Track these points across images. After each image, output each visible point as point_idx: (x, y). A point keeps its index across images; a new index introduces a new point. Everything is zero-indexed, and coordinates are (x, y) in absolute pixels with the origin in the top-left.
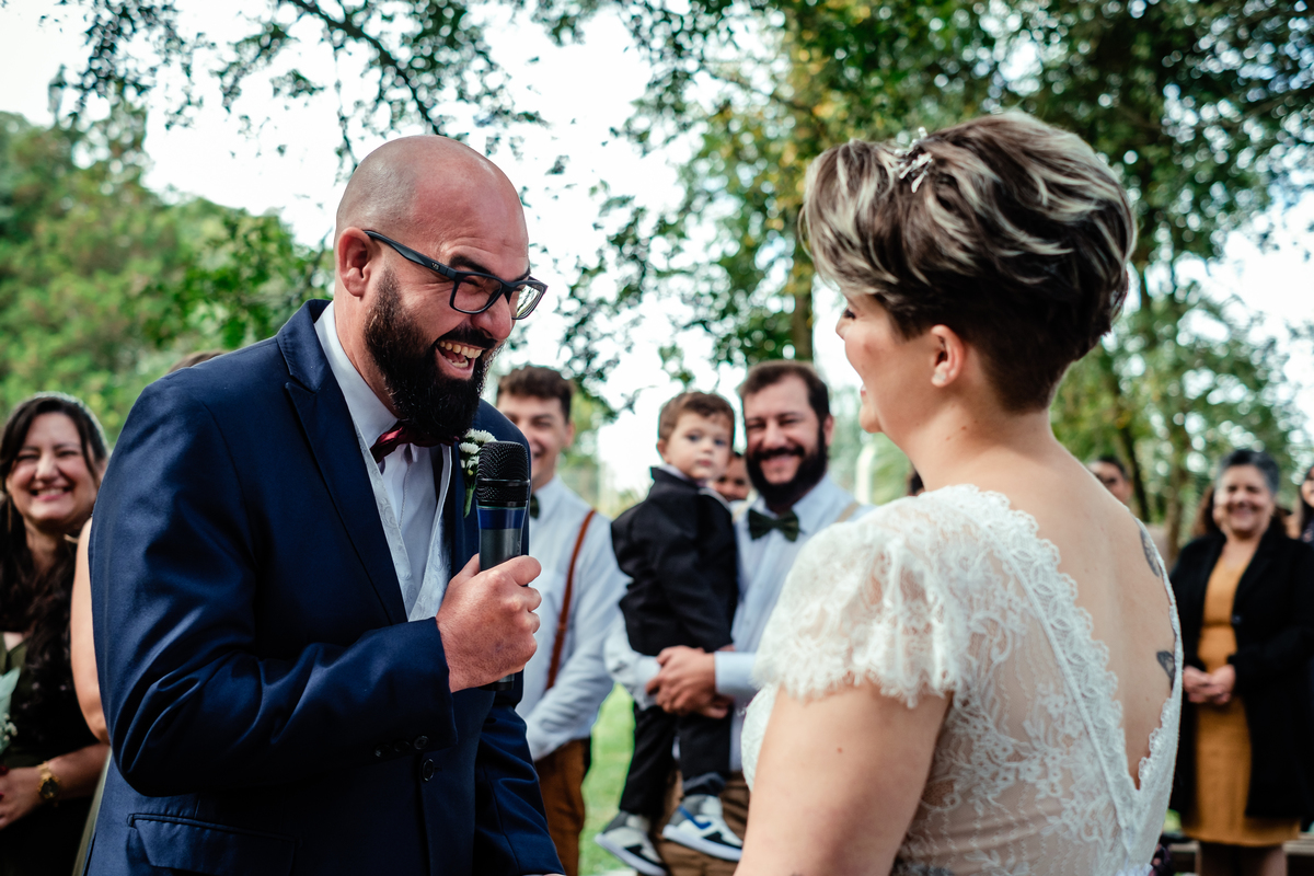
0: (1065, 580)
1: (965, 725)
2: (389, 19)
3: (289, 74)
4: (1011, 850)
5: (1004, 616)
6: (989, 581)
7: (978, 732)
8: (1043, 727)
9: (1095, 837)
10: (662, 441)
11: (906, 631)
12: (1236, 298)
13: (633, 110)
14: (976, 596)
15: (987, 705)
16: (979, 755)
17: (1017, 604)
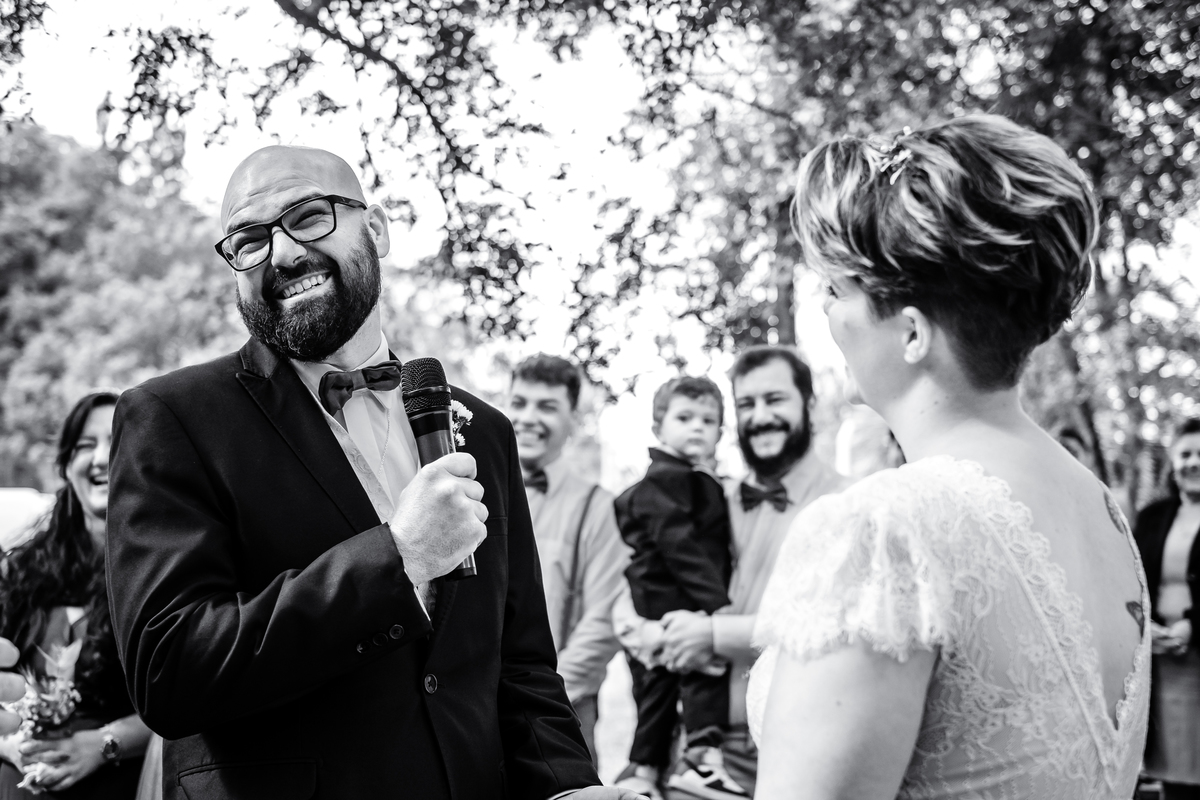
0: (1038, 538)
1: (954, 676)
2: (405, 42)
3: (315, 95)
4: (1003, 790)
5: (984, 574)
6: (968, 542)
7: (966, 682)
8: (1025, 675)
9: (1080, 774)
10: (656, 424)
11: (894, 591)
12: (1184, 279)
13: (628, 119)
14: (957, 556)
15: (973, 656)
16: (968, 703)
17: (995, 562)
